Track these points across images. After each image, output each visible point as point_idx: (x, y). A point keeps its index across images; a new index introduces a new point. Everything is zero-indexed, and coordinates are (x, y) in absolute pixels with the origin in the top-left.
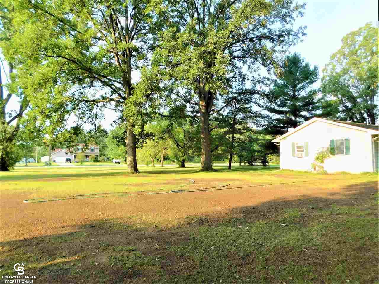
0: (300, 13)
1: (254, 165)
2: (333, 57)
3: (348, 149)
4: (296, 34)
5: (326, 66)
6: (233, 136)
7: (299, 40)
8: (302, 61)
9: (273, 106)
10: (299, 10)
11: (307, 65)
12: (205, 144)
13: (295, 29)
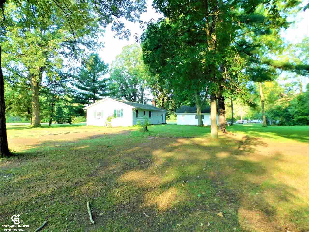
0: (102, 34)
1: (62, 124)
2: (117, 57)
3: (122, 114)
4: (99, 46)
5: (113, 62)
6: (53, 103)
7: (100, 49)
8: (100, 59)
9: (81, 85)
10: (102, 32)
11: (103, 62)
12: (36, 109)
13: (99, 43)
